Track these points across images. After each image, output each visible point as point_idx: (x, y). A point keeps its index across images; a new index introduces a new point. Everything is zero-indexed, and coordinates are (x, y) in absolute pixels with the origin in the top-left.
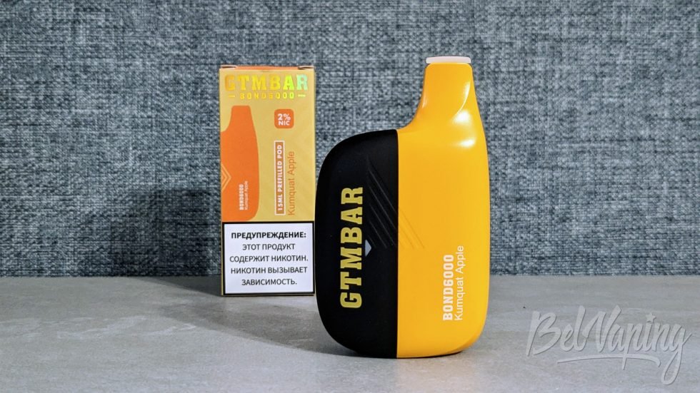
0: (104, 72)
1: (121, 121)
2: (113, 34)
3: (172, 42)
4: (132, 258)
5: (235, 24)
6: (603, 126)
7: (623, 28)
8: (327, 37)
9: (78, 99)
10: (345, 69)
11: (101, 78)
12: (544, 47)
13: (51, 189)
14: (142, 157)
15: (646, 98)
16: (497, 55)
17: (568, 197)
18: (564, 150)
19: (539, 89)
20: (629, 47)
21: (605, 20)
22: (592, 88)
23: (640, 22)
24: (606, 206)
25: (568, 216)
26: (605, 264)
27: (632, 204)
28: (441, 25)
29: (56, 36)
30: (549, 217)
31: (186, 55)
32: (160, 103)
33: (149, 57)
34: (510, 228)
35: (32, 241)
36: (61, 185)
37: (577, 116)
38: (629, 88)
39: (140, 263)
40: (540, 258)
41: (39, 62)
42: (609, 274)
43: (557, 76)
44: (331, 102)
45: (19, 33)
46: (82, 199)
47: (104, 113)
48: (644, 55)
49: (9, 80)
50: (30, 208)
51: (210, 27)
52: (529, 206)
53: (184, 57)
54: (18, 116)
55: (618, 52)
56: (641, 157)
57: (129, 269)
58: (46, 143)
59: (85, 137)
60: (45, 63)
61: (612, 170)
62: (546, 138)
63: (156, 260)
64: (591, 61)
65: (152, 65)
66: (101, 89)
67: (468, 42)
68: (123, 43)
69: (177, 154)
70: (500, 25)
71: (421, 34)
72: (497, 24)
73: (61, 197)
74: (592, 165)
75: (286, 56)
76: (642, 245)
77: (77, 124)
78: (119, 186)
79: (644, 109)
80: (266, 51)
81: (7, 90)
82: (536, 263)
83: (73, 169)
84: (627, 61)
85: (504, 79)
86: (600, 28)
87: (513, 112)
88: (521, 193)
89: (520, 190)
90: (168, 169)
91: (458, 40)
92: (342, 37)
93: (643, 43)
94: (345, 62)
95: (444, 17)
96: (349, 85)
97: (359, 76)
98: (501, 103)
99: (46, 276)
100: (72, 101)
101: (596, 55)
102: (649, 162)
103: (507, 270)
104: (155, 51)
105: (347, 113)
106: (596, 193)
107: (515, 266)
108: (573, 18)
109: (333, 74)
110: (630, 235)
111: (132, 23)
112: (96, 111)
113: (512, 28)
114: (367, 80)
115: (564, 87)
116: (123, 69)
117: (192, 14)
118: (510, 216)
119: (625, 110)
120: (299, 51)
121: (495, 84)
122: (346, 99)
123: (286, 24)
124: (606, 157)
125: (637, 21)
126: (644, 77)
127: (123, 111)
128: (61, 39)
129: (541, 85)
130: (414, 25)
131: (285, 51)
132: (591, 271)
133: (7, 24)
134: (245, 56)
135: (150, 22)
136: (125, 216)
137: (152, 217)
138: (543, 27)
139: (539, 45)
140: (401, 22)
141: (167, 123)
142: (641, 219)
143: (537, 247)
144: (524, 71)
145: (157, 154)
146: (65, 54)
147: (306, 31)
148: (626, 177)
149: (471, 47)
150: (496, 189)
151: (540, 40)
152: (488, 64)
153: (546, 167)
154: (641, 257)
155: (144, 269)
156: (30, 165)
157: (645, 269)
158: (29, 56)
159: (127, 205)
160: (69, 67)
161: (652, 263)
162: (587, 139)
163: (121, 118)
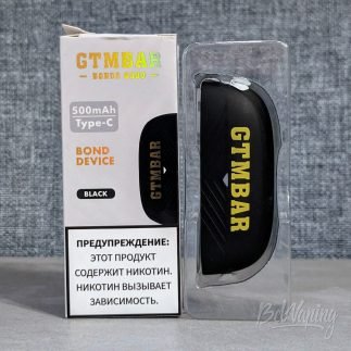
0: (11, 83)
1: (25, 124)
2: (19, 51)
4: (33, 241)
11: (8, 87)
14: (43, 154)
39: (40, 246)
47: (11, 118)
57: (30, 251)
63: (52, 243)
66: (8, 97)
67: (325, 54)
68: (28, 58)
78: (23, 180)
95: (303, 33)
111: (35, 42)
116: (27, 80)
127: (27, 116)
137: (50, 207)
149: (327, 58)
152: (342, 73)
163: (24, 121)
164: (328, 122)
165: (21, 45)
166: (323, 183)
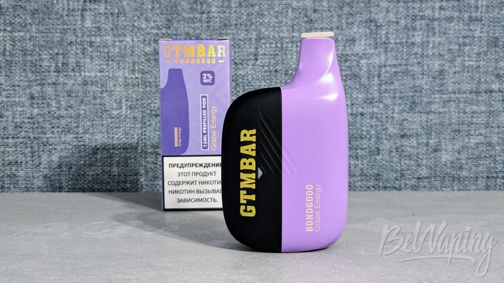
0: (104, 46)
1: (116, 81)
2: (110, 18)
3: (153, 24)
4: (125, 179)
5: (197, 10)
6: (465, 82)
7: (479, 10)
8: (263, 19)
9: (86, 66)
10: (276, 42)
11: (102, 50)
12: (421, 25)
13: (68, 130)
14: (132, 106)
15: (496, 61)
16: (386, 31)
17: (439, 133)
18: (436, 100)
19: (418, 56)
20: (484, 24)
21: (466, 5)
22: (456, 54)
23: (492, 6)
24: (466, 141)
25: (439, 147)
26: (466, 183)
27: (486, 138)
28: (346, 9)
29: (70, 21)
30: (425, 149)
31: (162, 33)
32: (144, 68)
33: (136, 35)
34: (397, 156)
35: (55, 167)
36: (75, 127)
37: (445, 75)
38: (484, 54)
39: (131, 182)
40: (419, 178)
41: (58, 39)
42: (469, 190)
43: (431, 46)
44: (267, 66)
45: (44, 19)
46: (90, 137)
47: (105, 75)
48: (495, 30)
49: (37, 53)
50: (53, 143)
51: (180, 13)
52: (410, 140)
53: (161, 35)
54: (44, 78)
55: (476, 28)
56: (492, 105)
57: (123, 186)
58: (64, 97)
59: (91, 93)
60: (62, 40)
61: (472, 114)
62: (423, 91)
64: (456, 35)
65: (139, 41)
66: (102, 58)
67: (366, 21)
68: (118, 25)
69: (156, 105)
70: (389, 9)
71: (332, 16)
72: (387, 8)
73: (75, 136)
74: (457, 111)
75: (233, 34)
76: (493, 168)
77: (85, 83)
78: (116, 128)
79: (495, 69)
80: (220, 29)
81: (36, 60)
82: (415, 182)
83: (83, 115)
84: (482, 35)
85: (392, 48)
86: (463, 10)
87: (399, 72)
88: (405, 131)
89: (404, 129)
90: (150, 115)
91: (358, 20)
92: (274, 19)
93: (494, 21)
94: (276, 37)
96: (279, 53)
97: (287, 47)
98: (390, 66)
99: (65, 192)
100: (82, 66)
101: (460, 30)
102: (499, 108)
103: (395, 187)
104: (140, 31)
105: (278, 74)
106: (459, 130)
107: (400, 184)
108: (442, 3)
109: (268, 45)
110: (484, 161)
111: (124, 11)
112: (98, 74)
113: (398, 11)
114: (292, 50)
115: (436, 53)
116: (117, 44)
117: (166, 4)
118: (397, 148)
119: (481, 70)
120: (243, 30)
121: (386, 52)
122: (277, 64)
123: (234, 10)
124: (467, 104)
125: (490, 5)
126: (495, 46)
127: (118, 74)
128: (74, 23)
129: (420, 52)
130: (327, 9)
131: (233, 29)
132: (456, 188)
133: (36, 12)
134: (205, 34)
135: (136, 10)
136: (120, 149)
138: (421, 10)
139: (418, 23)
140: (317, 8)
141: (150, 82)
142: (492, 150)
143: (416, 170)
144: (407, 42)
145: (143, 104)
146: (77, 33)
147: (248, 15)
148: (482, 119)
149: (368, 25)
150: (387, 128)
151: (418, 20)
152: (380, 37)
153: (423, 112)
154: (493, 177)
155: (134, 186)
156: (53, 113)
157: (495, 186)
158: (51, 35)
159: (122, 141)
160: (80, 43)
161: (500, 182)
162: (453, 91)
163: (116, 79)
164: (369, 78)
165: (112, 14)
166: (364, 128)
